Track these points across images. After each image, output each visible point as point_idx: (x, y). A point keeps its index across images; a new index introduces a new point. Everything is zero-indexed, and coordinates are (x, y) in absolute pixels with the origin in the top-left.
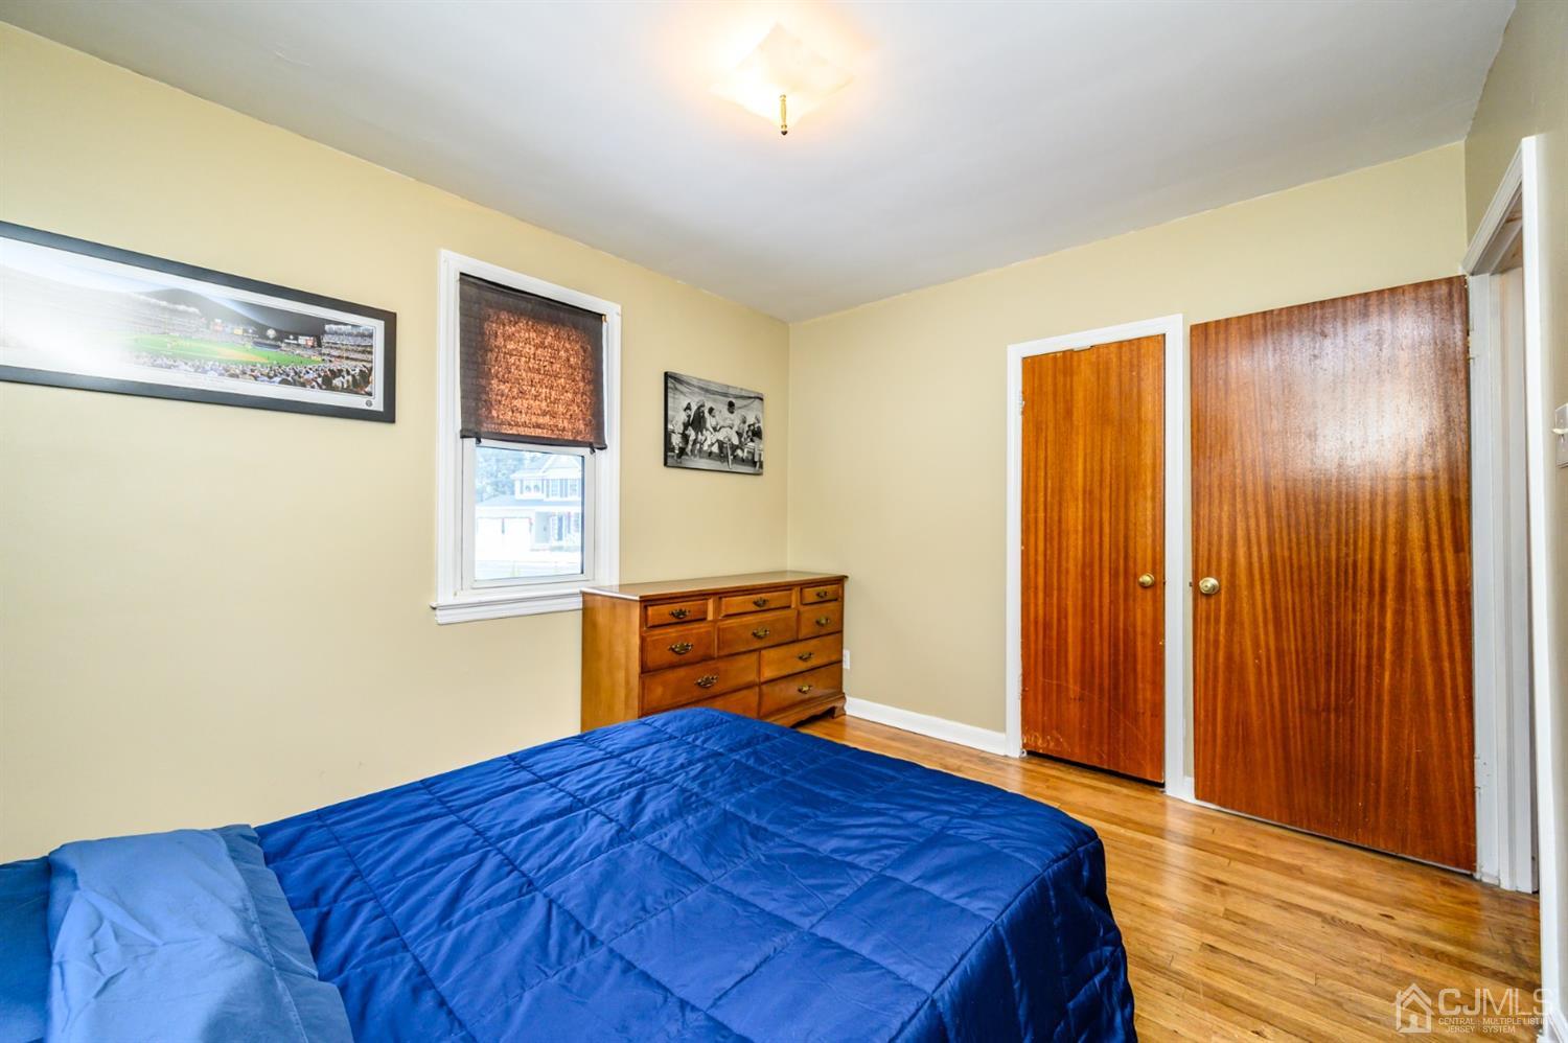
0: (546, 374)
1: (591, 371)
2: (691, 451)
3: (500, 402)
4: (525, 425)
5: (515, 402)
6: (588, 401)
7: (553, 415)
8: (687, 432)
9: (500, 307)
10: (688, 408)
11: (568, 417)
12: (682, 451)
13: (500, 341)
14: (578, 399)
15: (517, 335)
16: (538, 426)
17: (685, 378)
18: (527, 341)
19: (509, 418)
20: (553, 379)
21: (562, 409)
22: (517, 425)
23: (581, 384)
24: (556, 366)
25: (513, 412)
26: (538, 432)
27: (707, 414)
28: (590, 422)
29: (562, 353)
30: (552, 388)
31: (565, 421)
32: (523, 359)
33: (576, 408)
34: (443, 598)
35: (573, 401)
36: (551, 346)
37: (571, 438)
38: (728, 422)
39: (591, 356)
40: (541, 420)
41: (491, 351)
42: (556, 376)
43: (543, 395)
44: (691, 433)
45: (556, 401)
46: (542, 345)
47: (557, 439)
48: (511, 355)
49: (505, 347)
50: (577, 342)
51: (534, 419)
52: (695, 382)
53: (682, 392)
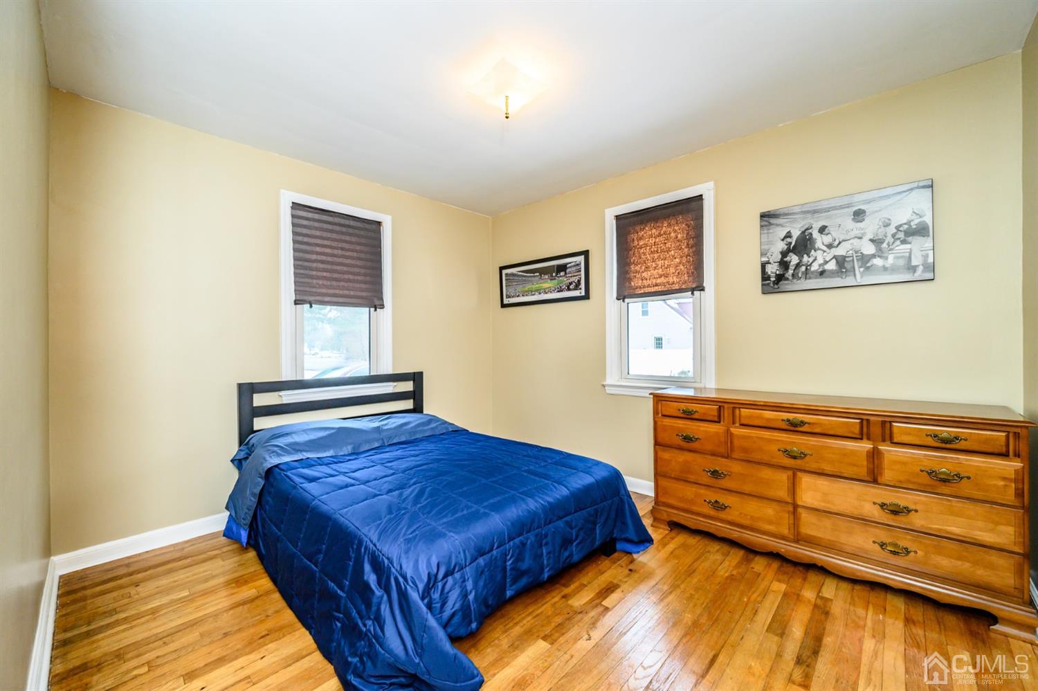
0: (662, 251)
1: (693, 238)
2: (793, 275)
3: (635, 277)
4: (649, 286)
5: (643, 274)
6: (691, 259)
7: (666, 276)
8: (788, 259)
9: (634, 224)
10: (789, 235)
11: (676, 274)
12: (780, 278)
13: (636, 242)
14: (684, 260)
15: (645, 235)
16: (656, 285)
17: (782, 211)
18: (651, 236)
19: (640, 284)
20: (666, 253)
21: (672, 270)
22: (644, 287)
23: (686, 250)
24: (668, 245)
25: (642, 280)
26: (656, 289)
27: (816, 234)
28: (693, 273)
29: (673, 235)
30: (665, 259)
31: (675, 278)
32: (648, 248)
33: (682, 267)
34: (609, 381)
35: (680, 263)
36: (665, 233)
37: (678, 288)
38: (856, 233)
39: (693, 228)
40: (659, 281)
41: (631, 250)
42: (669, 250)
43: (660, 266)
44: (794, 259)
45: (669, 266)
46: (660, 235)
47: (668, 290)
48: (641, 248)
49: (638, 244)
50: (683, 223)
51: (654, 281)
52: (797, 210)
53: (778, 225)
